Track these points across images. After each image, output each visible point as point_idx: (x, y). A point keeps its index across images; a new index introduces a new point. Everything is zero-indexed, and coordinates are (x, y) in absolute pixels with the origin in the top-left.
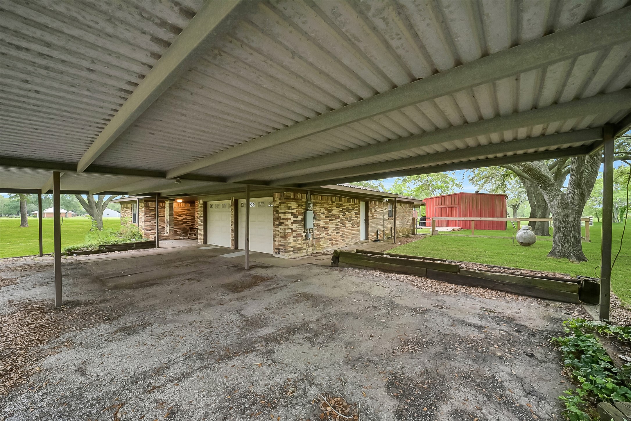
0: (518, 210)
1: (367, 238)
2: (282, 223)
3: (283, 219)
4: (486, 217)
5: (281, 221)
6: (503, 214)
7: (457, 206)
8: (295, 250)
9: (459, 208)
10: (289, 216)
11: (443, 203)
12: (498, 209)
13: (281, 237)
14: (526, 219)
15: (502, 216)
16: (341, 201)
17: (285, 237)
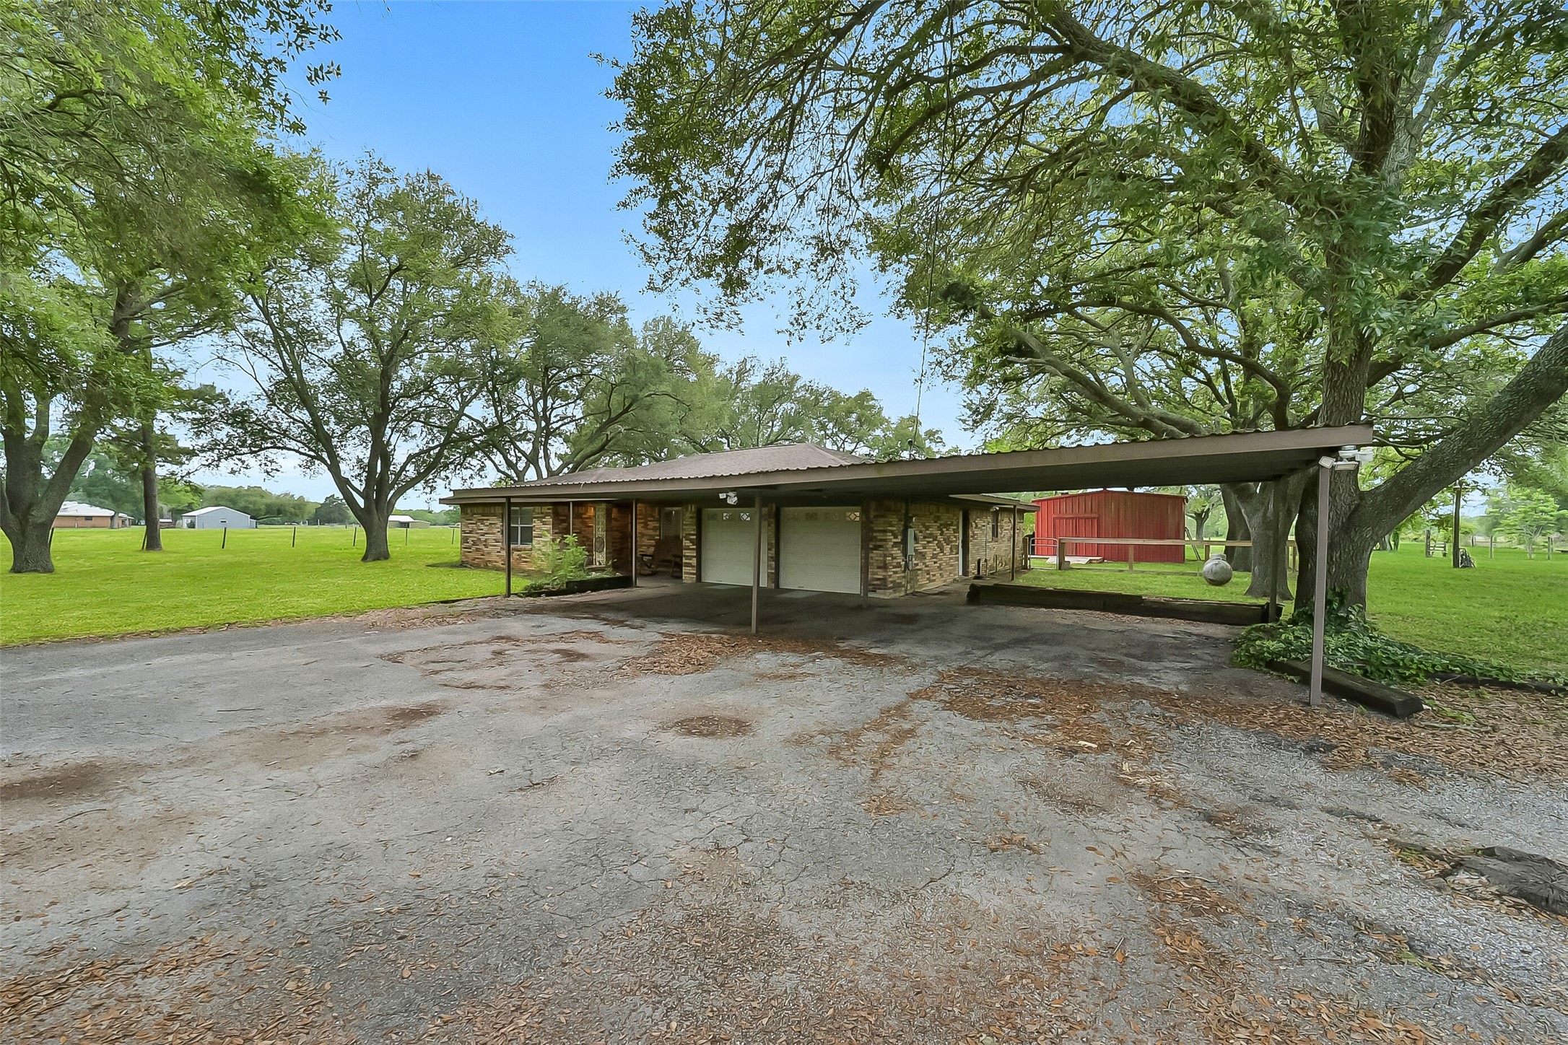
0: (1208, 522)
1: (965, 572)
2: (881, 546)
3: (881, 540)
4: (1149, 538)
5: (879, 543)
6: (1179, 532)
7: (1096, 516)
8: (897, 586)
9: (1098, 520)
10: (889, 536)
11: (1069, 511)
12: (1171, 522)
13: (879, 568)
14: (1220, 543)
15: (1177, 538)
16: (938, 511)
17: (885, 567)
